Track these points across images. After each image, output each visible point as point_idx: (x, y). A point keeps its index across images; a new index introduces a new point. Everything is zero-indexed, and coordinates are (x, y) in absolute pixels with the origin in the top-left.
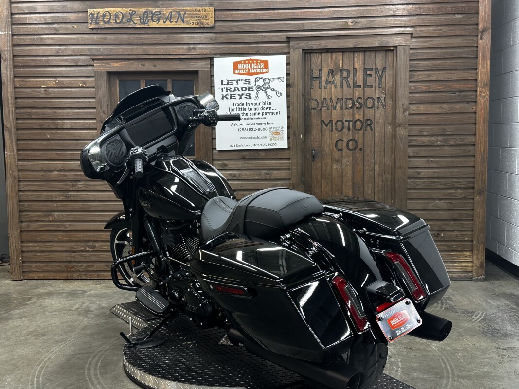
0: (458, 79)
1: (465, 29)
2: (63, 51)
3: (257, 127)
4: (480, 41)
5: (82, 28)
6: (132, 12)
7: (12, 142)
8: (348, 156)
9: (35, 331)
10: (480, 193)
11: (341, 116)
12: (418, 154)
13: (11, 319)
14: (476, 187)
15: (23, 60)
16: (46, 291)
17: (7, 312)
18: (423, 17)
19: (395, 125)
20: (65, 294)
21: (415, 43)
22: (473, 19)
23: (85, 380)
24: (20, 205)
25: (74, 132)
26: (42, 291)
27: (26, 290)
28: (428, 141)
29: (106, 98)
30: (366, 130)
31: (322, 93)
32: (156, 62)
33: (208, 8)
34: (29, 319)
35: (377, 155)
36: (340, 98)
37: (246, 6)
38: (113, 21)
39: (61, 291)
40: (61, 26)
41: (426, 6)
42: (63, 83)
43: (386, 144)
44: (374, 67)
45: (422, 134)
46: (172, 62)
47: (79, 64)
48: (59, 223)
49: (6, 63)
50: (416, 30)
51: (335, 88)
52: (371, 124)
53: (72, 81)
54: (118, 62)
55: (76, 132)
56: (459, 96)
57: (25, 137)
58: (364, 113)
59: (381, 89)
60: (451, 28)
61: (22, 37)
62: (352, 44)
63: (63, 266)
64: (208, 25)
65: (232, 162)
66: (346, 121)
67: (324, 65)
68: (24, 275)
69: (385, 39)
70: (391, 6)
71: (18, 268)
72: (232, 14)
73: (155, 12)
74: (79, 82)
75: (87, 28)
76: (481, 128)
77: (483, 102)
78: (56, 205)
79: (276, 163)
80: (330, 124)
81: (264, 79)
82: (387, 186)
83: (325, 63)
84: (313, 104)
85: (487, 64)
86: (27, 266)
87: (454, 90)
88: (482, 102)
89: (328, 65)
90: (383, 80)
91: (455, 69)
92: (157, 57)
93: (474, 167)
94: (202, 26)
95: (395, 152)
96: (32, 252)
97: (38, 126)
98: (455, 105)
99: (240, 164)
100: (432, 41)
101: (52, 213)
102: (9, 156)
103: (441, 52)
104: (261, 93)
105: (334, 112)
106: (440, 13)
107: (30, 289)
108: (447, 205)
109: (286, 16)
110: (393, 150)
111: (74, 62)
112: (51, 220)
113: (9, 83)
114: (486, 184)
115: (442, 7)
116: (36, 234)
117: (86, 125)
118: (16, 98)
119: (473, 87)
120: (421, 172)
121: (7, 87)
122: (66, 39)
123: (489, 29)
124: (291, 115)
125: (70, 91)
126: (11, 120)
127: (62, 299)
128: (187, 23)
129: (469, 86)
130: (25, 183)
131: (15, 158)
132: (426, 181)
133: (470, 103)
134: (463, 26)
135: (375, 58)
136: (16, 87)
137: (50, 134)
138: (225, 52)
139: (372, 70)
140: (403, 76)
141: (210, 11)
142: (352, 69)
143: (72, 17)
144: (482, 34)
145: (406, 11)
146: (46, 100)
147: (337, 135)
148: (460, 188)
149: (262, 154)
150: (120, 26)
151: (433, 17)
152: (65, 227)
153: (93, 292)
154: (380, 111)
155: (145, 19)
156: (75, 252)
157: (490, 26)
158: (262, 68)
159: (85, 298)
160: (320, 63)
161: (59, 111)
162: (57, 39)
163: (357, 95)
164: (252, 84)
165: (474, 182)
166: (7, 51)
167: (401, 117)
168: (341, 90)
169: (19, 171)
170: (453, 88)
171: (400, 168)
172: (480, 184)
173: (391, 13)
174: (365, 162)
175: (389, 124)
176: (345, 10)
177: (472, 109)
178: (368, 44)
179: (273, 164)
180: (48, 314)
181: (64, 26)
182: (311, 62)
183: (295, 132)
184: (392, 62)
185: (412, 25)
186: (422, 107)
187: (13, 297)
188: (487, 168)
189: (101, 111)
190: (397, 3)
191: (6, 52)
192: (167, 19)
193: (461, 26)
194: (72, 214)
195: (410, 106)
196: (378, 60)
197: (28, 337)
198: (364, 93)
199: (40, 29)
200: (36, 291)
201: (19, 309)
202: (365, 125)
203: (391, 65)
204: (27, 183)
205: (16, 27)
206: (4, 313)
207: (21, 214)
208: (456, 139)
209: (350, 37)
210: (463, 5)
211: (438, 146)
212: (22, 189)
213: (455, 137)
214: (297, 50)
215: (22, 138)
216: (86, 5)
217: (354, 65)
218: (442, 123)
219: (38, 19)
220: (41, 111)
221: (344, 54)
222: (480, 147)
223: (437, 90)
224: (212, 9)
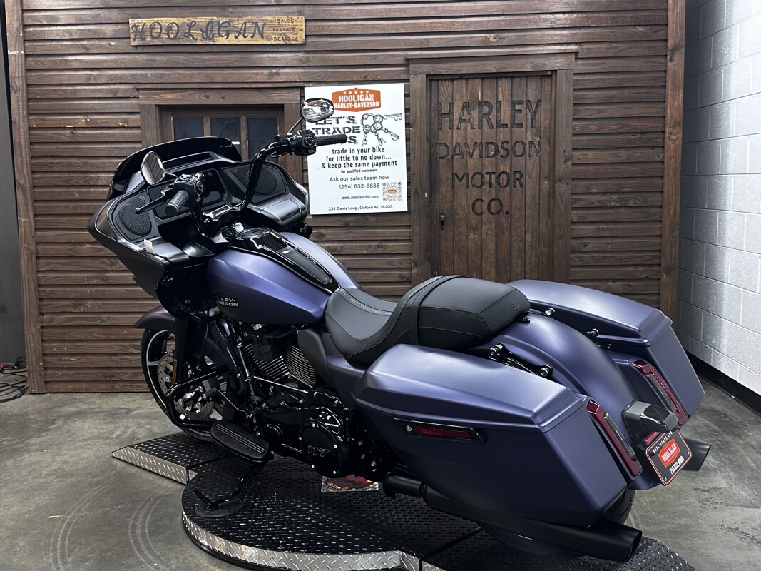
0: (640, 115)
1: (649, 47)
2: (95, 77)
3: (365, 182)
4: (669, 64)
5: (122, 45)
6: (191, 23)
7: (27, 205)
8: (490, 223)
9: (60, 469)
10: (668, 272)
11: (480, 167)
12: (585, 218)
13: (28, 451)
14: (663, 262)
15: (42, 90)
16: (76, 409)
17: (23, 441)
18: (591, 30)
19: (553, 179)
20: (102, 414)
21: (580, 66)
22: (659, 33)
23: (129, 544)
24: (39, 291)
26: (72, 409)
27: (49, 409)
28: (599, 202)
30: (514, 187)
31: (454, 136)
32: (225, 93)
33: (296, 17)
34: (52, 451)
35: (529, 221)
36: (478, 143)
37: (348, 15)
38: (164, 36)
39: (96, 410)
40: (92, 42)
41: (596, 15)
42: (96, 122)
43: (541, 206)
44: (525, 100)
45: (590, 191)
46: (248, 93)
47: (119, 95)
48: (94, 316)
49: (17, 95)
50: (582, 49)
51: (472, 128)
52: (520, 178)
53: (108, 119)
54: (171, 93)
56: (640, 139)
57: (44, 198)
58: (511, 163)
59: (534, 129)
60: (630, 45)
61: (39, 59)
62: (494, 67)
63: (100, 374)
64: (296, 41)
65: (330, 231)
66: (486, 173)
67: (457, 96)
68: (47, 387)
69: (540, 61)
70: (548, 16)
71: (38, 377)
72: (329, 26)
73: (224, 23)
74: (119, 120)
75: (129, 45)
76: (671, 182)
77: (675, 147)
78: (89, 291)
79: (391, 233)
81: (374, 117)
82: (543, 262)
83: (457, 94)
84: (442, 151)
85: (679, 95)
86: (51, 374)
87: (634, 131)
88: (672, 148)
89: (462, 97)
90: (537, 117)
91: (635, 102)
92: (227, 86)
93: (660, 236)
94: (287, 42)
95: (553, 216)
96: (56, 355)
97: (62, 181)
98: (635, 151)
99: (342, 233)
100: (604, 63)
101: (84, 302)
102: (23, 223)
103: (616, 79)
104: (371, 136)
105: (471, 161)
106: (614, 24)
107: (54, 407)
108: (624, 288)
109: (404, 28)
110: (551, 213)
111: (111, 93)
112: (82, 311)
113: (21, 123)
114: (677, 260)
115: (618, 17)
116: (62, 331)
118: (31, 144)
119: (660, 127)
120: (589, 243)
121: (19, 129)
122: (100, 61)
123: (682, 46)
124: (412, 166)
125: (106, 134)
126: (25, 173)
127: (98, 422)
128: (268, 38)
129: (655, 125)
130: (46, 261)
131: (31, 226)
132: (596, 255)
133: (656, 149)
134: (647, 43)
135: (527, 87)
136: (31, 128)
137: (79, 193)
138: (320, 79)
139: (522, 104)
140: (565, 112)
141: (300, 22)
142: (495, 102)
143: (108, 30)
144: (673, 54)
145: (569, 22)
146: (72, 146)
147: (474, 193)
148: (642, 265)
149: (373, 219)
150: (175, 43)
151: (605, 31)
152: (103, 321)
153: (141, 411)
154: (533, 161)
155: (209, 32)
156: (116, 355)
157: (683, 43)
158: (372, 101)
159: (130, 420)
160: (451, 94)
161: (92, 161)
162: (88, 62)
163: (501, 138)
164: (358, 123)
165: (660, 257)
166: (18, 77)
167: (561, 168)
168: (480, 131)
169: (37, 243)
170: (633, 127)
171: (560, 238)
172: (669, 259)
173: (549, 25)
174: (513, 231)
175: (546, 178)
176: (485, 21)
177: (659, 157)
178: (516, 67)
179: (386, 233)
180: (78, 443)
181: (97, 42)
182: (438, 92)
183: (416, 189)
184: (549, 93)
185: (576, 41)
186: (590, 154)
187: (31, 419)
188: (678, 238)
190: (556, 11)
191: (16, 80)
192: (239, 33)
193: (643, 43)
194: (112, 302)
195: (574, 153)
196: (530, 90)
197: (50, 479)
198: (511, 136)
199: (63, 48)
200: (63, 409)
201: (38, 437)
202: (512, 179)
203: (548, 96)
204: (48, 261)
205: (30, 44)
206: (18, 443)
207: (40, 303)
208: (636, 198)
209: (493, 58)
210: (647, 14)
211: (612, 207)
212: (43, 269)
213: (635, 195)
214: (420, 76)
215: (41, 198)
216: (127, 14)
217: (497, 96)
218: (617, 176)
219: (61, 34)
220: (67, 161)
221: (484, 81)
222: (669, 208)
223: (611, 132)
224: (302, 19)
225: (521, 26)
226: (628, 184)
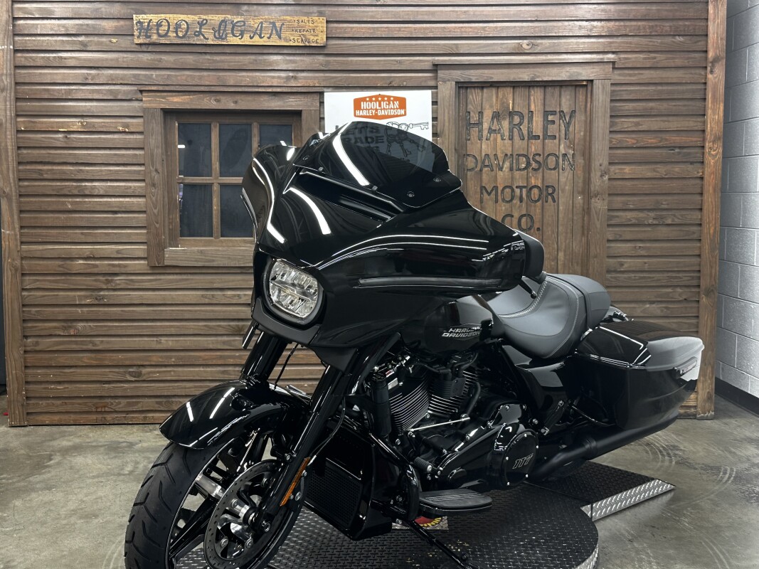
0: (678, 129)
1: (688, 58)
2: (93, 77)
4: (710, 76)
5: (124, 43)
6: (202, 21)
7: (12, 216)
9: (79, 509)
10: (708, 293)
11: (510, 180)
12: (621, 236)
13: (33, 490)
14: (703, 283)
15: (32, 90)
16: (70, 444)
17: (23, 479)
18: (630, 39)
19: (588, 194)
20: (102, 449)
21: (617, 77)
22: (700, 43)
24: (23, 311)
25: (109, 200)
26: (65, 443)
27: (39, 443)
28: (636, 219)
29: (160, 150)
30: (547, 202)
31: (483, 147)
32: (238, 97)
33: (317, 18)
34: (62, 489)
35: (561, 238)
36: (509, 154)
37: (372, 17)
38: (172, 34)
39: (94, 444)
40: (91, 38)
41: (634, 23)
42: (94, 126)
43: (575, 222)
44: (558, 110)
45: (627, 207)
46: (263, 98)
47: (119, 97)
48: (85, 339)
49: (4, 94)
50: (620, 58)
51: (502, 139)
52: (553, 193)
53: (107, 123)
54: (182, 96)
55: (113, 200)
56: (679, 153)
57: (33, 208)
58: (543, 177)
59: (567, 141)
60: (670, 56)
61: (30, 55)
62: (528, 75)
64: (317, 43)
66: (517, 187)
67: (486, 106)
69: (574, 69)
70: (584, 23)
71: (20, 408)
72: (352, 28)
73: (238, 22)
74: (119, 125)
75: (133, 43)
76: (711, 200)
77: (715, 163)
78: (80, 312)
80: (494, 192)
81: (399, 126)
83: (489, 102)
84: (470, 163)
85: (719, 108)
86: (33, 404)
87: (673, 145)
88: (712, 164)
89: (491, 106)
90: (571, 129)
91: (674, 115)
92: (240, 89)
93: (699, 256)
94: (307, 44)
95: (588, 233)
96: (41, 383)
97: (53, 190)
98: (673, 166)
100: (642, 74)
101: (75, 324)
102: (7, 236)
103: (655, 91)
105: (500, 173)
106: (653, 34)
108: (662, 311)
109: (432, 32)
110: (585, 230)
111: (111, 95)
112: (72, 333)
113: (8, 125)
114: (717, 280)
115: (656, 26)
116: (47, 356)
117: (129, 190)
118: (19, 148)
119: (700, 141)
120: (625, 262)
121: (6, 132)
122: (99, 60)
123: (722, 58)
125: (104, 139)
126: (12, 181)
127: (101, 457)
128: (286, 40)
129: (694, 139)
130: (31, 278)
131: (16, 240)
132: (633, 275)
133: (695, 164)
134: (686, 53)
135: (560, 96)
137: (72, 203)
138: (341, 84)
139: (555, 114)
140: (601, 124)
141: (321, 23)
142: (527, 111)
143: (108, 25)
144: (713, 66)
145: (605, 30)
146: (66, 152)
147: (503, 208)
148: (680, 286)
150: (184, 42)
151: (643, 41)
152: (94, 344)
153: (145, 445)
154: (566, 174)
155: (221, 32)
156: (109, 382)
157: (724, 55)
158: (397, 109)
159: (137, 455)
160: (480, 102)
161: (87, 168)
162: (85, 60)
163: (533, 150)
165: (699, 278)
166: (6, 75)
167: (598, 182)
168: (510, 142)
169: (22, 258)
170: (672, 141)
171: (596, 257)
172: (708, 281)
173: (582, 33)
175: (579, 193)
176: (518, 27)
177: (698, 172)
178: (549, 76)
180: (89, 481)
181: (96, 39)
182: (467, 100)
184: (584, 103)
185: (614, 50)
186: (627, 170)
187: (24, 454)
188: (718, 258)
189: (154, 170)
190: (592, 18)
191: (4, 78)
192: (255, 33)
193: (682, 53)
194: (106, 324)
195: (610, 167)
196: (563, 100)
197: (73, 519)
198: (543, 148)
199: (58, 44)
200: (55, 443)
201: (40, 474)
202: (545, 193)
203: (583, 107)
204: (35, 278)
205: (20, 38)
206: (19, 481)
207: (25, 325)
208: (674, 215)
209: (526, 66)
210: (687, 23)
211: (649, 225)
212: (28, 287)
213: (673, 212)
214: (448, 83)
215: (28, 209)
216: (132, 9)
217: (529, 105)
218: (656, 191)
219: (56, 29)
220: (59, 168)
221: (515, 89)
222: (709, 226)
223: (649, 145)
224: (323, 20)
225: (556, 33)
226: (666, 200)
